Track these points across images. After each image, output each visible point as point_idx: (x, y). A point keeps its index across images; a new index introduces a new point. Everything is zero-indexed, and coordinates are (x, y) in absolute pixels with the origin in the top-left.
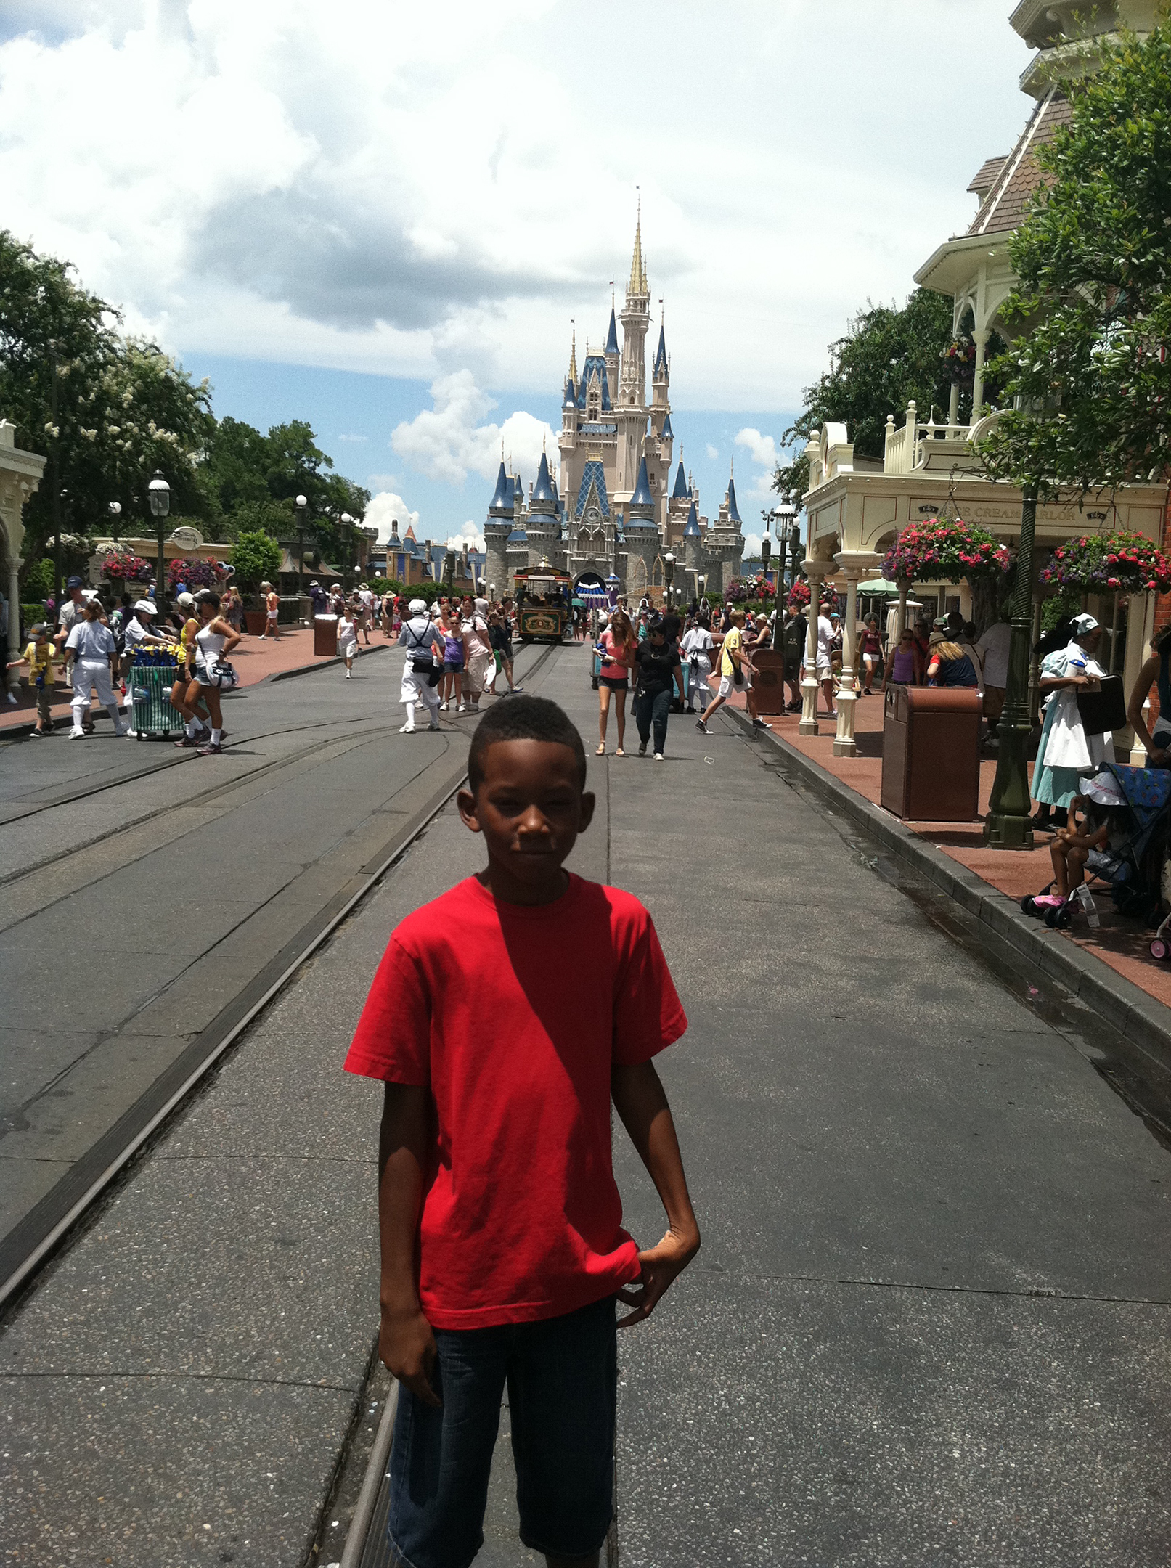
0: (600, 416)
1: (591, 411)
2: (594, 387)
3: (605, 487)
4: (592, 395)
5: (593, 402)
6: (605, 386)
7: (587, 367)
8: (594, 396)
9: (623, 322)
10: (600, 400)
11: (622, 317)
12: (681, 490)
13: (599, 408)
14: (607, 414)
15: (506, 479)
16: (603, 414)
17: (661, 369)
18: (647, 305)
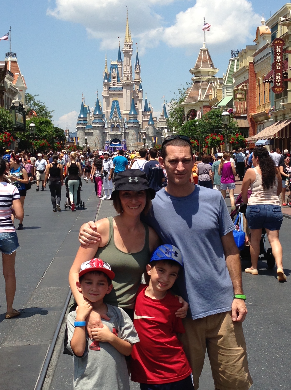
0: (116, 84)
1: (113, 83)
2: (114, 74)
3: (119, 109)
4: (113, 77)
5: (114, 80)
6: (118, 74)
7: (111, 68)
8: (114, 78)
9: (123, 52)
10: (116, 79)
11: (123, 50)
12: (147, 108)
13: (116, 81)
14: (119, 83)
15: (84, 107)
16: (118, 83)
17: (138, 67)
18: (131, 46)
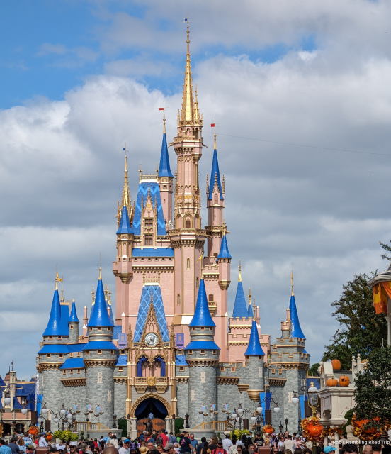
0: (155, 239)
1: (146, 235)
2: (149, 212)
4: (146, 220)
5: (148, 227)
7: (140, 194)
8: (149, 221)
9: (176, 149)
10: (154, 226)
11: (174, 144)
12: (241, 309)
13: (154, 231)
14: (162, 239)
15: (59, 306)
16: (158, 238)
17: (216, 191)
18: (199, 133)
